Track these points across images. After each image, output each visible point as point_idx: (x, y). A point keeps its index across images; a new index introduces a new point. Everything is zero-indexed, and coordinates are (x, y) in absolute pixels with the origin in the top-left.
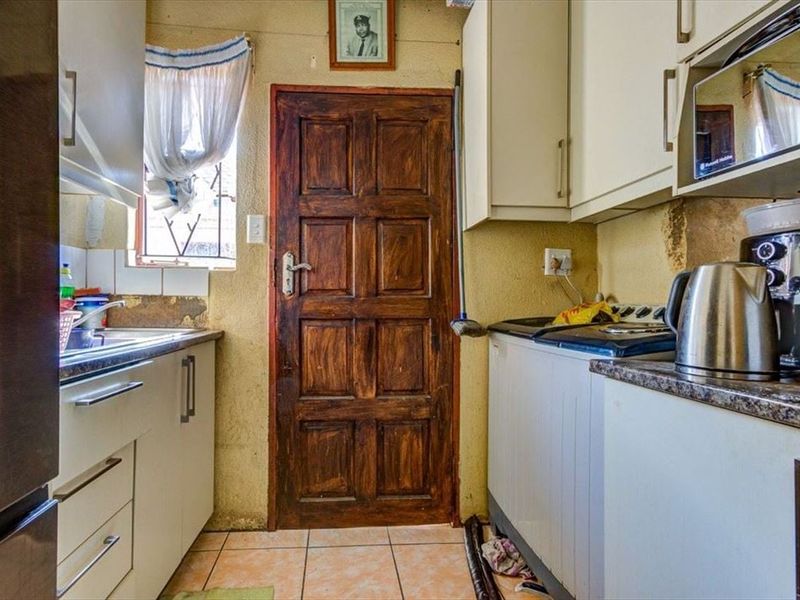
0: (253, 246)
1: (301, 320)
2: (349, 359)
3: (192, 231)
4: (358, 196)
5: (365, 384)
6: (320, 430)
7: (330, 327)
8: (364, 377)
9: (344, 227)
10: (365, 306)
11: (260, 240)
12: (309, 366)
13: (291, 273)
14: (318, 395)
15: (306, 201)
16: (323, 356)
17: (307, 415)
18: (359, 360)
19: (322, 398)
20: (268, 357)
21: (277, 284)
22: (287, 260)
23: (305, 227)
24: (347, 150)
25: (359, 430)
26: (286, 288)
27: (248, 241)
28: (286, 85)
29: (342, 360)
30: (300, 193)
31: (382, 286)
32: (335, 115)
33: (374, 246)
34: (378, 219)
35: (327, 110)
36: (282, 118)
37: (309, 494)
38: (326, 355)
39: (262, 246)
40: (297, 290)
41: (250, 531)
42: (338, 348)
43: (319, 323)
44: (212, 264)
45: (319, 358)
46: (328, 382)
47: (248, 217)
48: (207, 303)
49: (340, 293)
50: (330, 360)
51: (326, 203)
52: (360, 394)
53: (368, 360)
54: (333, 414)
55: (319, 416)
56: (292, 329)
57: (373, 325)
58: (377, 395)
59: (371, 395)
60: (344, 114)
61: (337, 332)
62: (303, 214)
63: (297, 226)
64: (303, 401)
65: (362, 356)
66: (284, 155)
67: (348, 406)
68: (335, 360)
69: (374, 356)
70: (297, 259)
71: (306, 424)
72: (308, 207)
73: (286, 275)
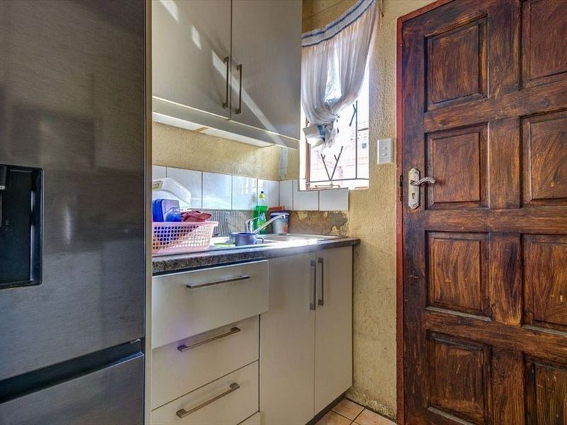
0: (383, 166)
1: (427, 232)
2: (484, 275)
3: (337, 160)
4: (493, 97)
5: (505, 308)
6: (449, 345)
7: (459, 240)
8: (504, 299)
9: (476, 135)
10: (503, 219)
11: (389, 161)
12: (436, 277)
13: (417, 188)
14: (448, 309)
15: (431, 117)
16: (451, 270)
17: (434, 325)
18: (496, 278)
19: (450, 312)
20: (395, 264)
21: (403, 198)
22: (412, 175)
23: (431, 142)
24: (480, 52)
25: (498, 358)
26: (412, 202)
27: (378, 163)
28: (411, 13)
29: (475, 276)
30: (426, 110)
31: (529, 196)
32: (464, 19)
33: (517, 151)
34: (522, 118)
35: (454, 18)
36: (407, 45)
37: (437, 405)
38: (455, 268)
39: (390, 166)
40: (423, 203)
41: (380, 414)
42: (470, 262)
43: (447, 236)
44: (352, 185)
45: (447, 272)
46: (457, 297)
47: (378, 141)
48: (348, 216)
49: (473, 205)
50: (460, 274)
51: (454, 113)
52: (499, 318)
53: (509, 279)
54: (463, 332)
55: (447, 330)
56: (418, 241)
57: (517, 240)
58: (523, 322)
59: (515, 321)
60: (474, 13)
61: (468, 246)
62: (428, 130)
63: (422, 142)
64: (430, 312)
65: (500, 274)
66: (409, 79)
67: (482, 327)
68: (465, 275)
69: (518, 276)
70: (423, 174)
71: (434, 334)
72: (434, 122)
73: (412, 189)
